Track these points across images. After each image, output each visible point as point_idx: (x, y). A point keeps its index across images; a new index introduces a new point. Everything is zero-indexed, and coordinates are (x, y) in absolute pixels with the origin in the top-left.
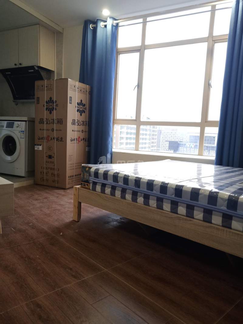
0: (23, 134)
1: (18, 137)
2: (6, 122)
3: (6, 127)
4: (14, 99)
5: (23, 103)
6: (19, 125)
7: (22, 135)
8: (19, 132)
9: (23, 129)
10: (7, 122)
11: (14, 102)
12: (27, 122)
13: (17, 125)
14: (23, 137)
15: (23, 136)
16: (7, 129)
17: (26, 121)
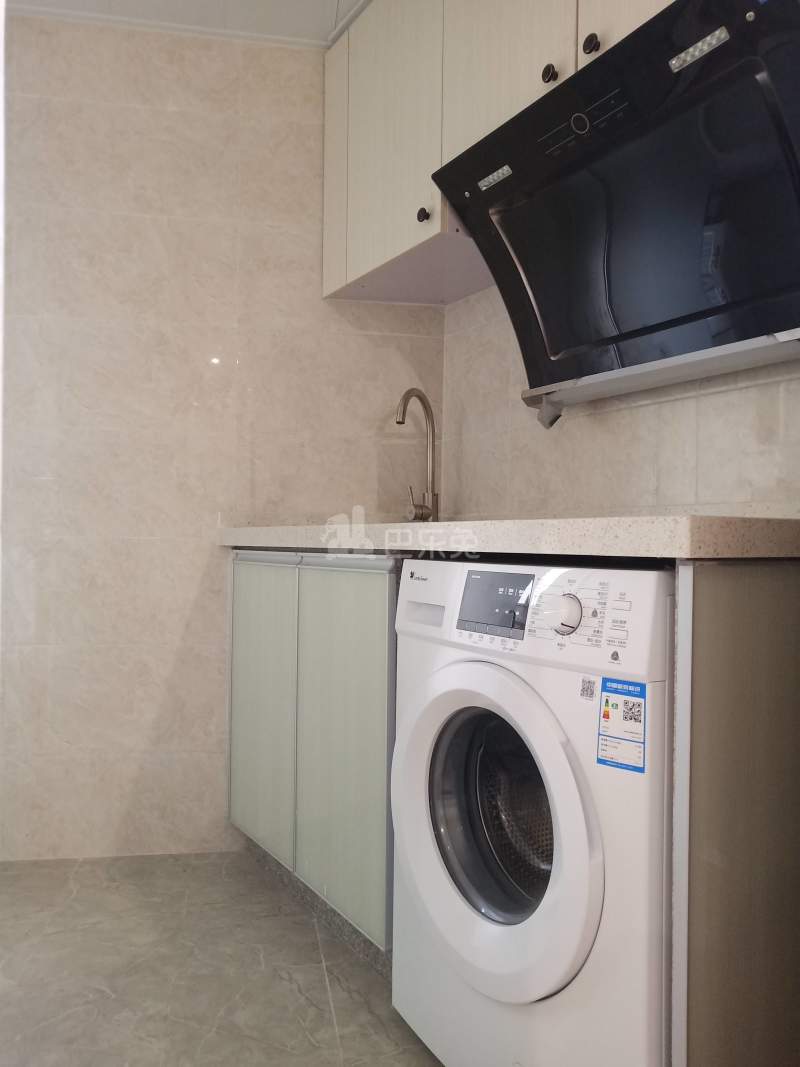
0: (632, 716)
1: (567, 745)
2: (463, 569)
3: (463, 624)
4: (532, 385)
5: (597, 403)
6: (590, 604)
7: (617, 724)
8: (587, 690)
9: (637, 663)
10: (470, 573)
11: (532, 401)
12: (685, 575)
13: (565, 612)
14: (630, 754)
15: (633, 739)
16: (465, 637)
17: (665, 565)
